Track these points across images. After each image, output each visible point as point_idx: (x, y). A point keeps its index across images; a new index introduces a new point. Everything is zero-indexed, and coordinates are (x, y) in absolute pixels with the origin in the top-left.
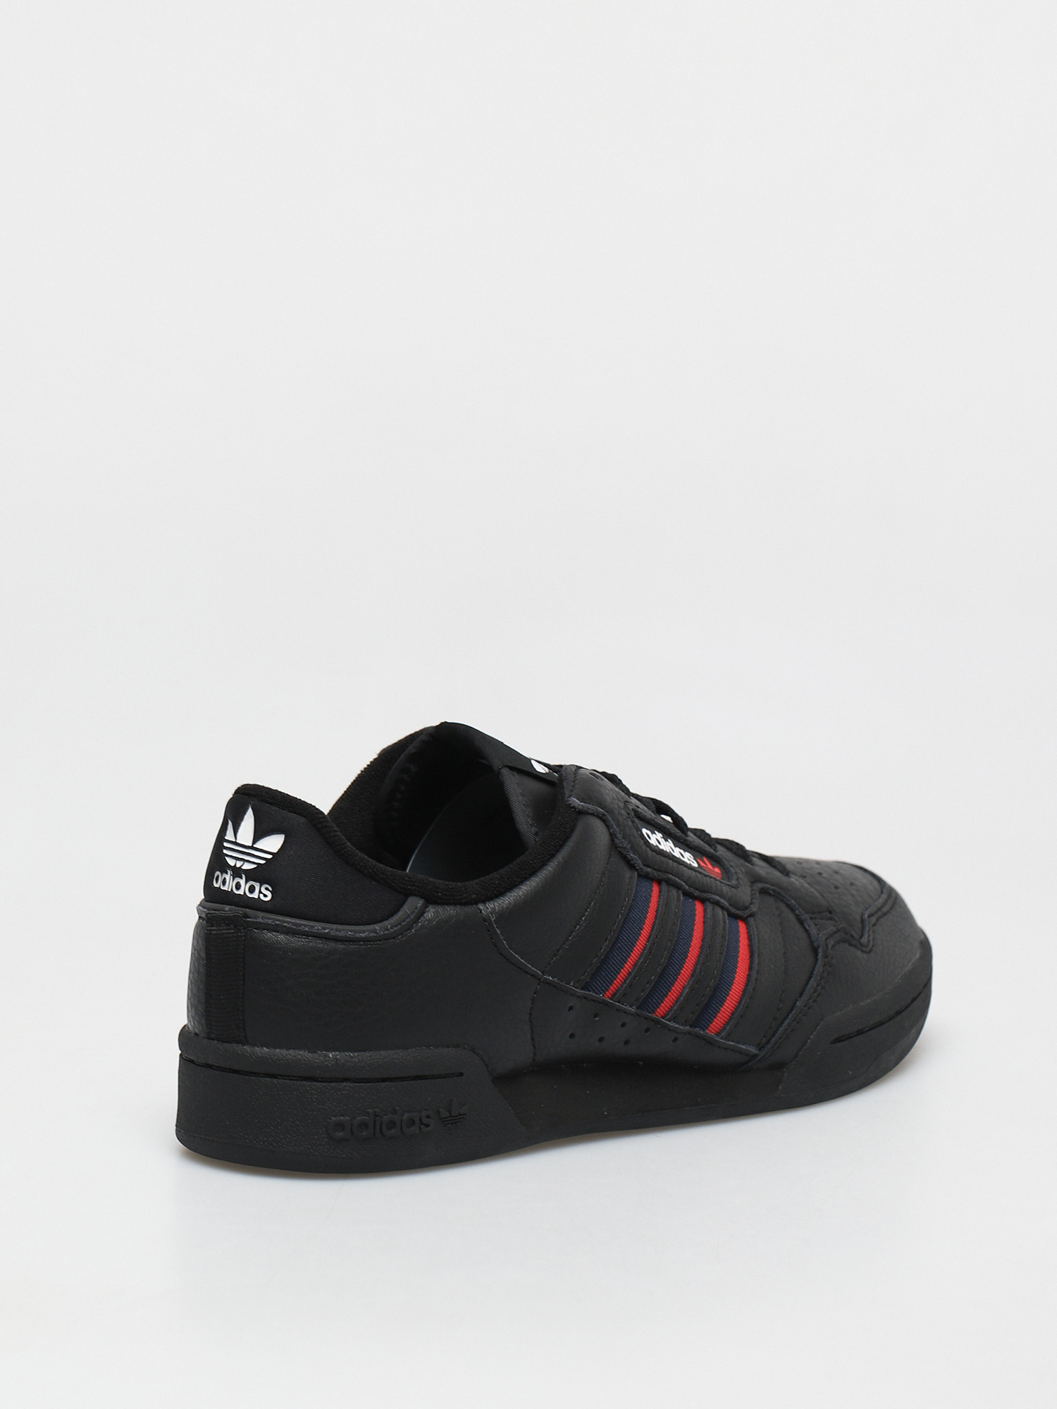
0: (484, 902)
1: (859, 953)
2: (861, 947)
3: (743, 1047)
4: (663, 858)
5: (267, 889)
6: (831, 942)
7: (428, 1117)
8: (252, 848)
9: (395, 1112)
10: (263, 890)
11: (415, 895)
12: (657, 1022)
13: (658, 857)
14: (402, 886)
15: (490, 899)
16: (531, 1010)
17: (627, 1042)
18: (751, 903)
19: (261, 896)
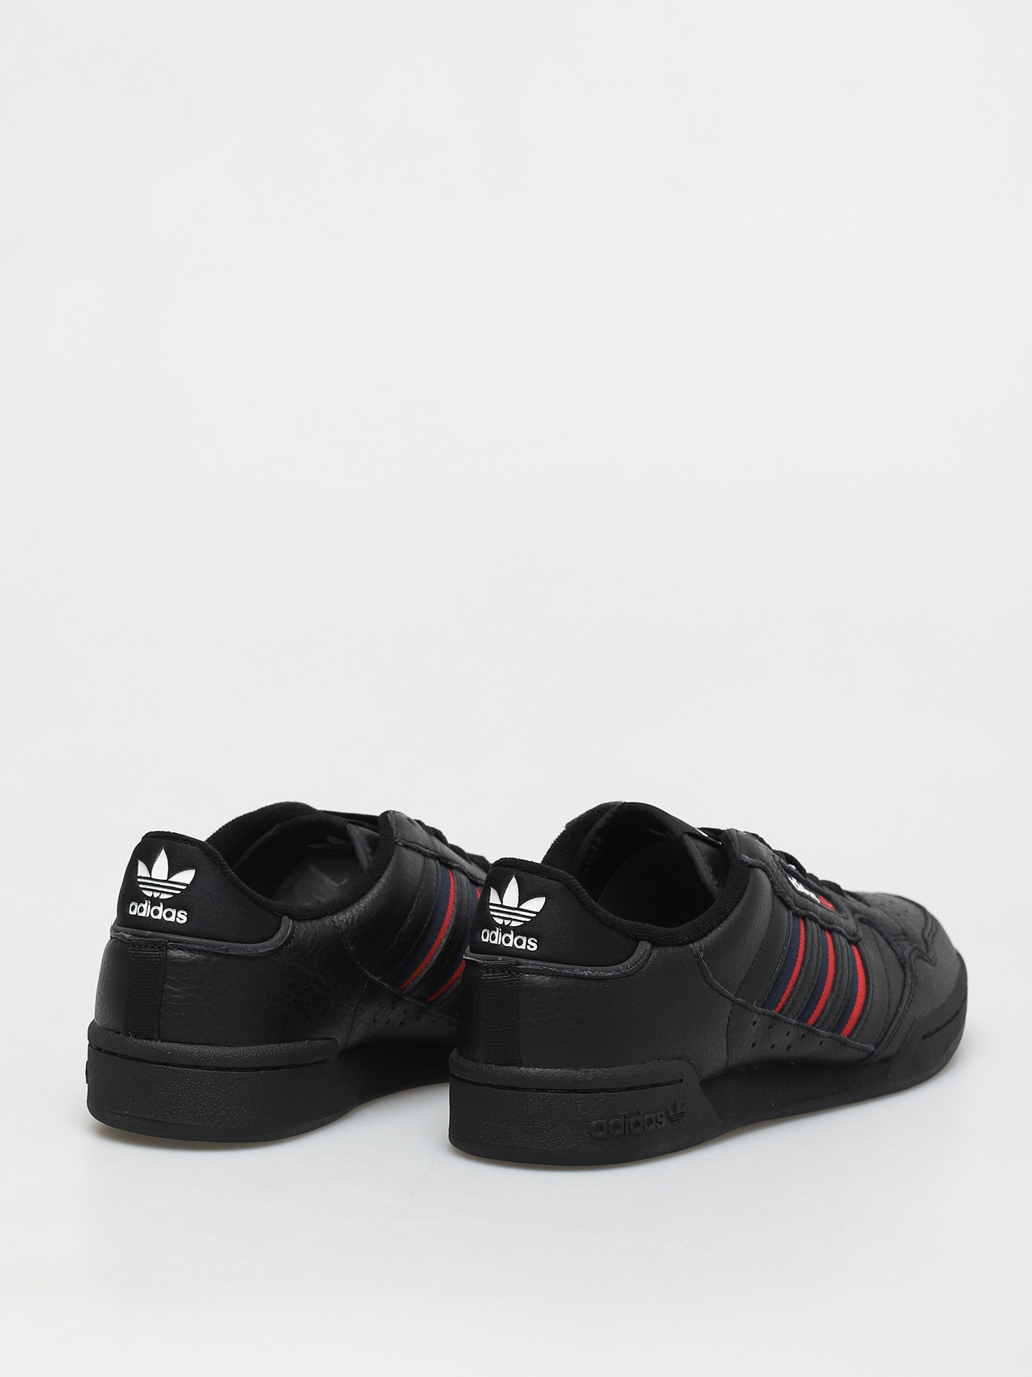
0: (693, 942)
1: (930, 966)
2: (930, 961)
3: (866, 1046)
4: (805, 899)
5: (533, 941)
6: (913, 958)
7: (661, 1116)
8: (518, 909)
9: (639, 1114)
10: (529, 942)
11: (644, 940)
12: (809, 1030)
13: (802, 898)
14: (634, 933)
15: (697, 939)
16: (727, 1026)
17: (789, 1047)
18: (858, 931)
19: (528, 947)
